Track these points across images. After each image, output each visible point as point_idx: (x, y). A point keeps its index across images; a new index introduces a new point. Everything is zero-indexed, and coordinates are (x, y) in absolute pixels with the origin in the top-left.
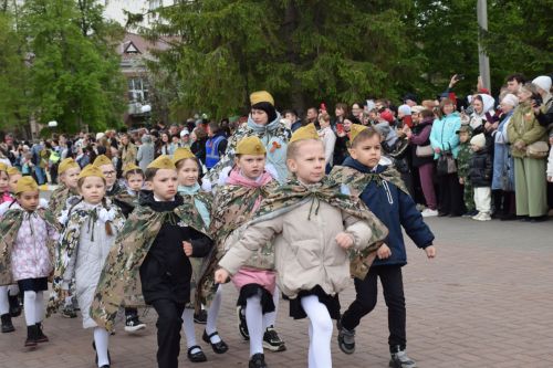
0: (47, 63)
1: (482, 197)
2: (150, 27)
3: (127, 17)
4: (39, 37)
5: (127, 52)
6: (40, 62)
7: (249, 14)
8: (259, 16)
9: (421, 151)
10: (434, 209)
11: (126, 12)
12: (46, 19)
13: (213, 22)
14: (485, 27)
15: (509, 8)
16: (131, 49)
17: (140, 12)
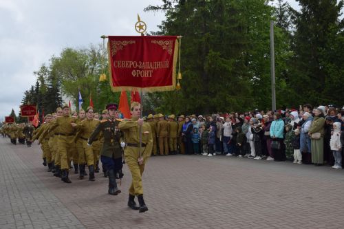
1: (297, 154)
6: (102, 92)
7: (192, 75)
9: (266, 133)
10: (272, 157)
15: (281, 81)
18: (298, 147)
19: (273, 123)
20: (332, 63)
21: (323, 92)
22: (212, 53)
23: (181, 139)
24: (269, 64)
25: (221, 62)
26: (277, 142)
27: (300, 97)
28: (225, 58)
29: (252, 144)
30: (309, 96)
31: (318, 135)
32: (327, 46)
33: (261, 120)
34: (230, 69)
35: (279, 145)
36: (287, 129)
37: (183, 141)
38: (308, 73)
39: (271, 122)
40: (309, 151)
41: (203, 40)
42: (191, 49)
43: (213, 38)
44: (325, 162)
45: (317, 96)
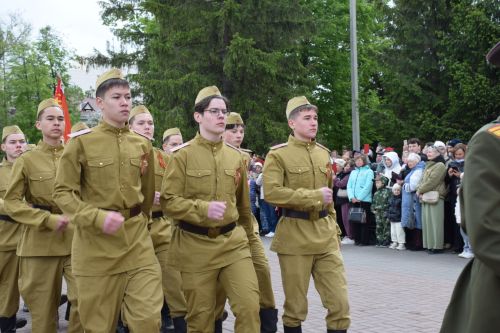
0: (25, 115)
1: (397, 231)
4: (21, 95)
5: (84, 110)
9: (341, 193)
10: (351, 238)
12: (27, 83)
13: (173, 87)
15: (370, 94)
16: (88, 107)
18: (398, 219)
19: (354, 174)
20: (461, 61)
21: (445, 116)
22: (238, 39)
24: (346, 62)
25: (255, 58)
26: (360, 210)
27: (403, 125)
28: (264, 51)
30: (420, 123)
31: (434, 196)
32: (453, 28)
34: (273, 72)
35: (364, 215)
36: (379, 185)
38: (418, 79)
39: (349, 173)
40: (419, 227)
41: (221, 13)
42: (197, 30)
43: (240, 11)
44: (448, 246)
45: (434, 122)
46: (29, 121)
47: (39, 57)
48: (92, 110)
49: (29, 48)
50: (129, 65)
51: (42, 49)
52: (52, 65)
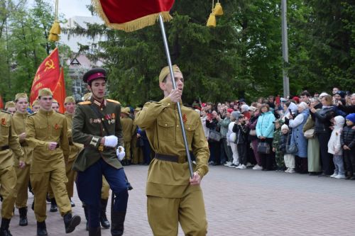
0: (24, 69)
2: (93, 53)
3: (79, 47)
4: (20, 53)
5: (72, 64)
6: (18, 68)
8: (157, 50)
9: (252, 132)
10: (260, 165)
11: (79, 44)
12: (26, 43)
14: (287, 60)
16: (75, 62)
17: (88, 44)
19: (260, 118)
22: (177, 16)
23: (135, 141)
26: (265, 144)
27: (315, 77)
29: (234, 147)
30: (328, 76)
33: (246, 113)
35: (268, 149)
36: (277, 126)
37: (138, 145)
38: (329, 40)
45: (340, 74)
46: (28, 74)
47: (35, 21)
48: (78, 64)
49: (27, 14)
50: (101, 34)
51: (37, 15)
52: (45, 28)
